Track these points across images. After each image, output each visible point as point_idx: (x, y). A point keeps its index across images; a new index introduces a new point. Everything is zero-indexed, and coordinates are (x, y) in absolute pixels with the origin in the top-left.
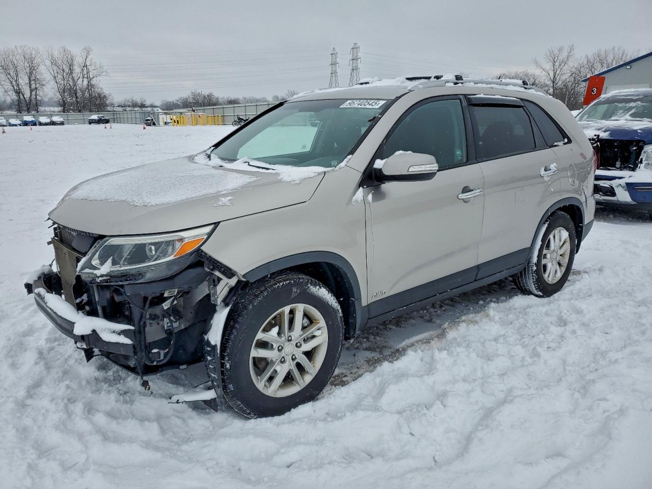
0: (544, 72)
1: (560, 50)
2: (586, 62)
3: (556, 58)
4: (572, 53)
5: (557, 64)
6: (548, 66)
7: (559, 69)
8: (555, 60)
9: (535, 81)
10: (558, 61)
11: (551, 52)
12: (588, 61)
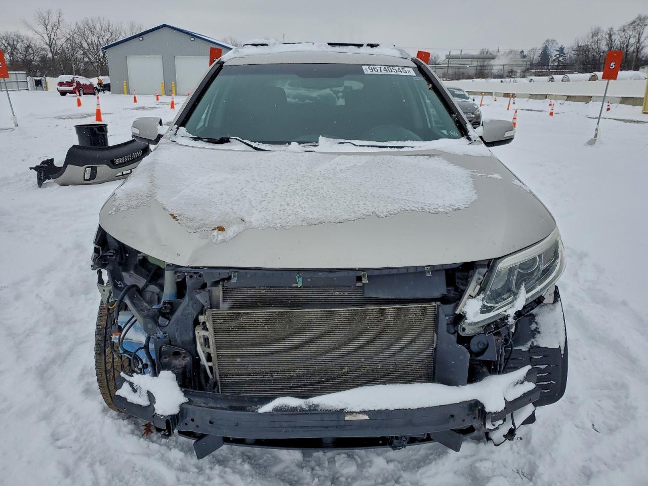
0: (37, 35)
1: (49, 13)
2: (76, 29)
3: (47, 21)
4: (61, 18)
5: (49, 27)
6: (41, 29)
7: (53, 34)
8: (47, 23)
9: (30, 44)
10: (50, 24)
11: (40, 14)
12: (79, 28)
